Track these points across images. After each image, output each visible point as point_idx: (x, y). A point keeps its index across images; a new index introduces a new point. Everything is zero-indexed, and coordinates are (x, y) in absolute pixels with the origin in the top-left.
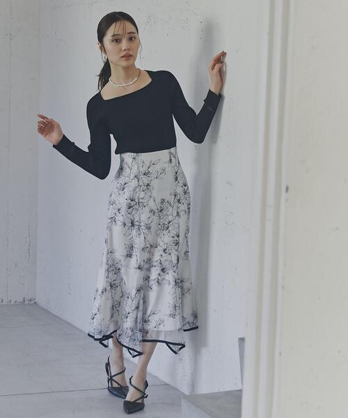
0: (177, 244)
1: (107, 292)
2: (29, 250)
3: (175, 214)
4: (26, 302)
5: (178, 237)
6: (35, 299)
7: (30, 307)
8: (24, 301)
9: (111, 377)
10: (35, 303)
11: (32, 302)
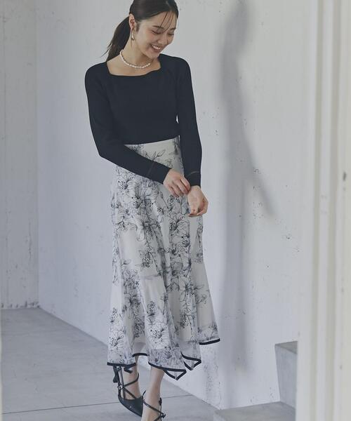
0: (188, 245)
1: (128, 309)
2: (30, 249)
3: (184, 211)
4: (29, 306)
5: (188, 237)
6: (37, 303)
7: (32, 311)
8: (26, 305)
9: (124, 386)
10: (38, 307)
11: (35, 306)
